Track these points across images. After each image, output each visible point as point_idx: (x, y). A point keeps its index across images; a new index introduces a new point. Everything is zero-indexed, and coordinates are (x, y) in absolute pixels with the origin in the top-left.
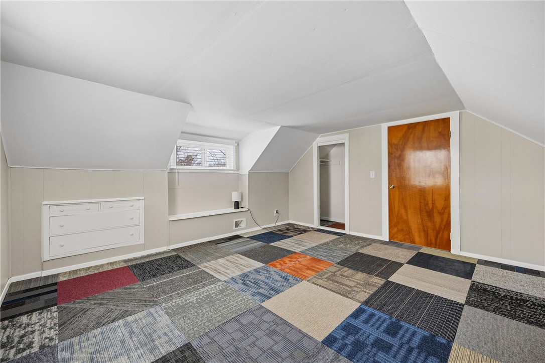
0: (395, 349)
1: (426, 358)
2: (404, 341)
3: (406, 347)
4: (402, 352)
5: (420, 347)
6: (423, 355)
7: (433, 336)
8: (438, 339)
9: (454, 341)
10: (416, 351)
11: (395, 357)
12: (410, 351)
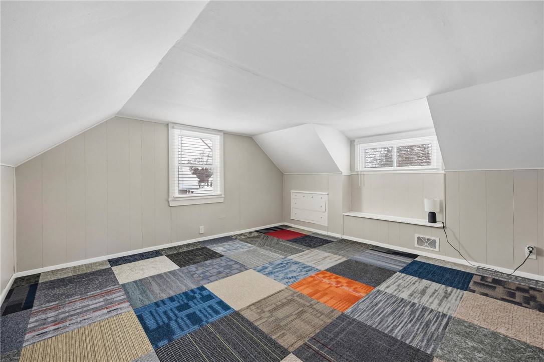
0: (177, 312)
1: (158, 324)
2: (178, 319)
3: (174, 318)
4: (171, 314)
5: (168, 325)
6: (161, 324)
7: (170, 340)
8: (165, 342)
9: (154, 351)
10: (166, 321)
11: (171, 309)
12: (170, 319)
